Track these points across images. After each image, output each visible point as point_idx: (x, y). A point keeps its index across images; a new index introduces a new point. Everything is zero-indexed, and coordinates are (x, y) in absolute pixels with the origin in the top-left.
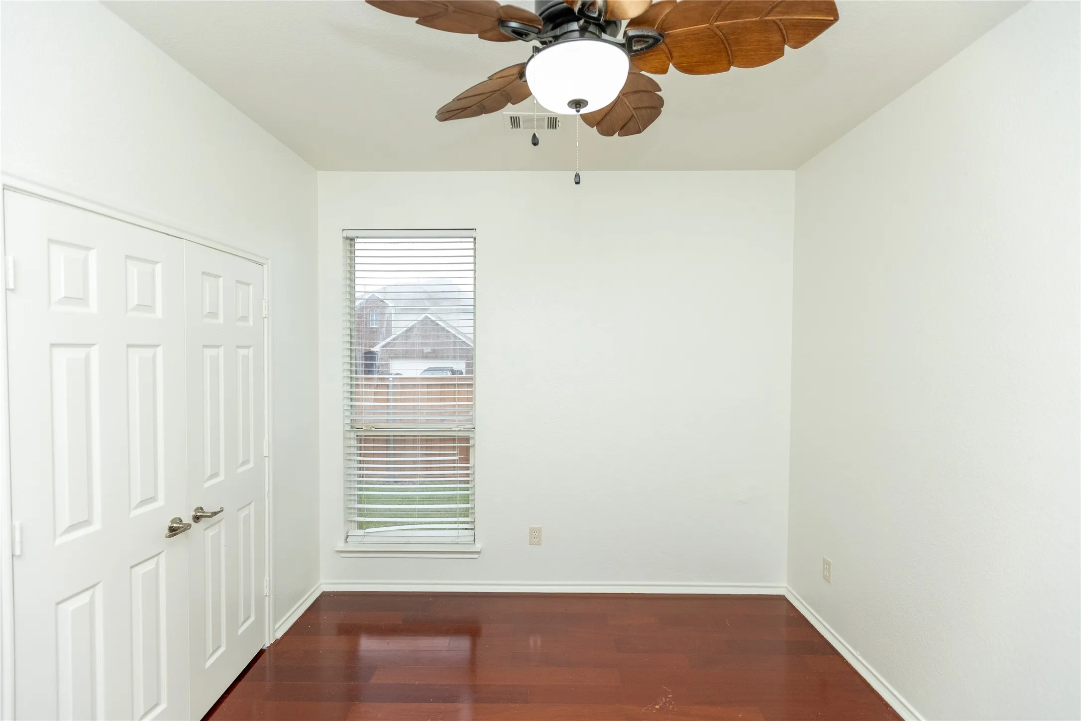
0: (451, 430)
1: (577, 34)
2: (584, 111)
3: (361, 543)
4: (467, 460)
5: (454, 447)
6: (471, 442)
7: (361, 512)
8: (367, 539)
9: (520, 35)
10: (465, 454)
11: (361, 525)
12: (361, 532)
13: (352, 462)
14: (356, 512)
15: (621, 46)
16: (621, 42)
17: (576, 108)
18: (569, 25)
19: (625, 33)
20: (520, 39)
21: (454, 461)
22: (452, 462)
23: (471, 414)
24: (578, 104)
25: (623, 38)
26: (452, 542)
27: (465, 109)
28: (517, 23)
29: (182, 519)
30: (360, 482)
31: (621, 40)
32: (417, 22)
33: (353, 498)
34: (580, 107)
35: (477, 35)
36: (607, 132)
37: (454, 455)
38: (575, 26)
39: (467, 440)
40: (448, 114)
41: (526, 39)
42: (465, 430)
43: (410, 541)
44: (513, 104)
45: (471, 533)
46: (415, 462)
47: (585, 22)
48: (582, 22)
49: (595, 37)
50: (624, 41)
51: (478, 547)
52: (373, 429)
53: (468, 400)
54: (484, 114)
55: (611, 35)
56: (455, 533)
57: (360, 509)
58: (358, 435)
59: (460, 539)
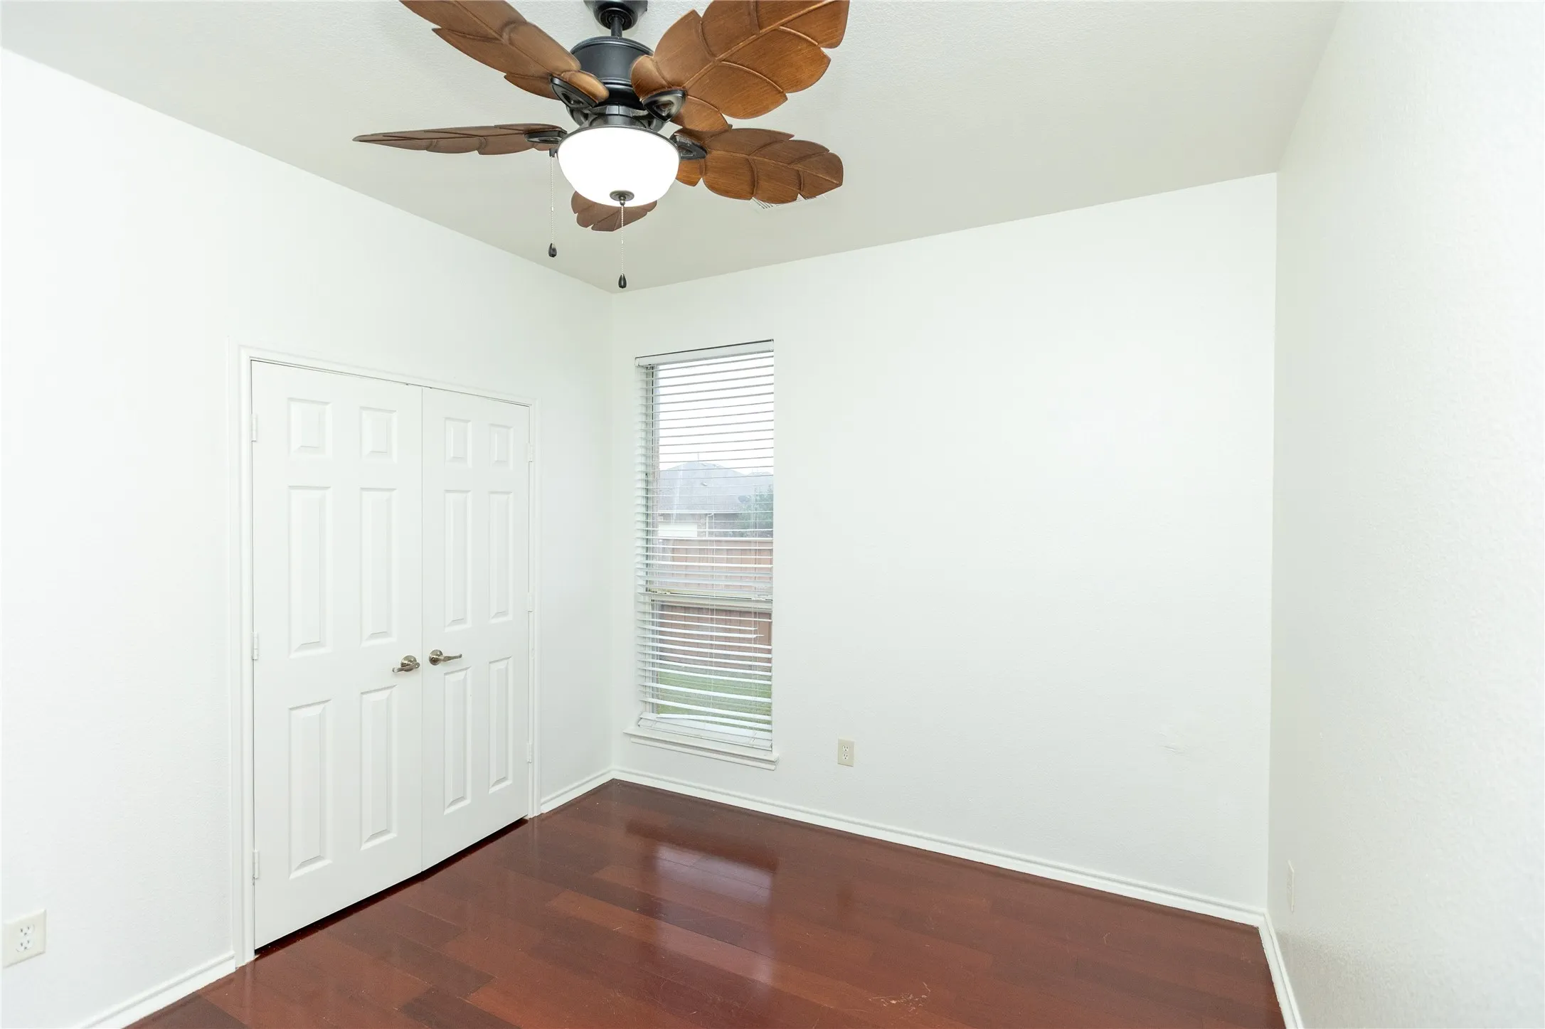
0: (749, 600)
3: (652, 729)
4: (768, 640)
5: (749, 622)
6: (773, 618)
7: (657, 693)
8: (658, 725)
10: (766, 634)
11: (658, 709)
12: (653, 716)
13: (647, 632)
14: (652, 691)
17: (620, 200)
21: (749, 640)
23: (769, 580)
24: (622, 196)
26: (747, 744)
29: (417, 658)
33: (647, 674)
34: (624, 200)
37: (750, 632)
39: (769, 614)
42: (764, 601)
43: (702, 735)
45: (767, 735)
46: (711, 638)
51: (775, 754)
52: (668, 593)
56: (750, 733)
58: (653, 599)
59: (756, 742)
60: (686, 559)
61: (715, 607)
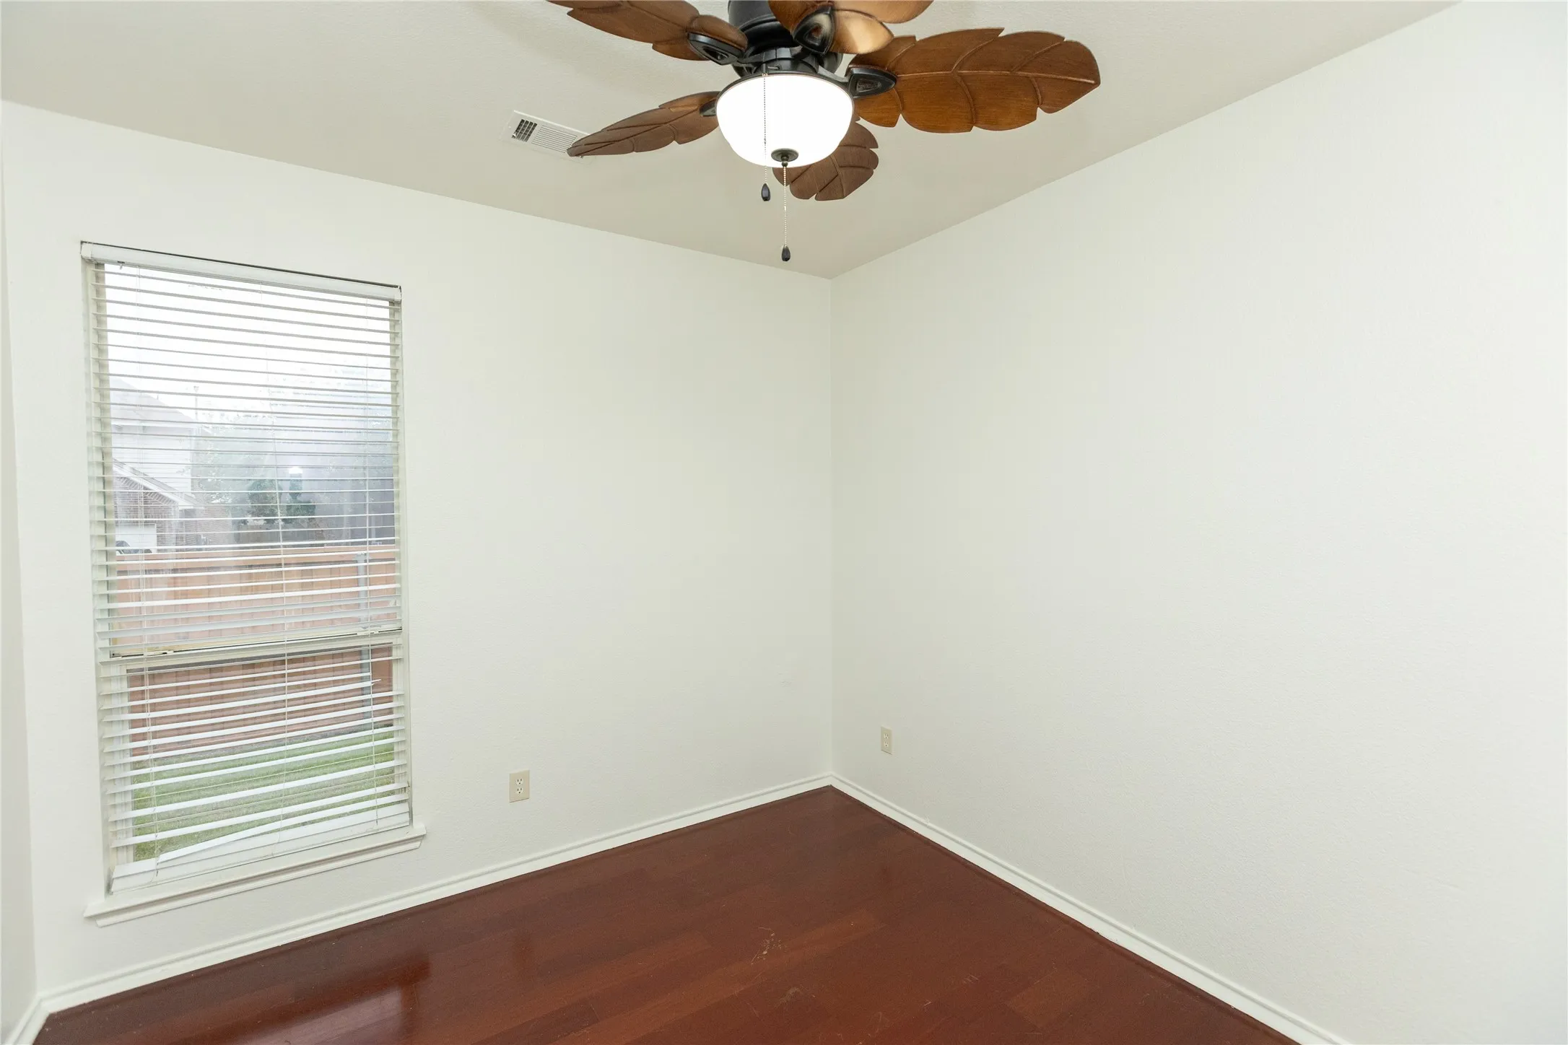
0: (354, 636)
1: (788, 63)
2: (791, 164)
3: (151, 885)
4: (388, 686)
5: (361, 666)
6: (396, 654)
7: (149, 825)
8: (163, 875)
9: (712, 54)
10: (383, 673)
11: (143, 851)
12: (148, 864)
13: (119, 727)
14: (130, 826)
15: (843, 85)
16: (844, 81)
17: (783, 160)
18: (779, 50)
19: (849, 70)
20: (711, 59)
21: (362, 691)
22: (360, 692)
23: (391, 604)
24: (785, 155)
25: (846, 75)
26: (366, 832)
27: (610, 142)
28: (707, 38)
30: (137, 765)
31: (843, 79)
32: (569, 14)
33: (118, 800)
34: (787, 160)
35: (652, 45)
36: (802, 193)
37: (361, 679)
38: (785, 53)
39: (387, 650)
40: (585, 148)
41: (720, 62)
42: (382, 633)
44: (680, 143)
45: (405, 807)
47: (803, 50)
48: (798, 49)
49: (809, 69)
50: (846, 80)
51: (418, 828)
53: (387, 580)
54: (634, 153)
55: (828, 69)
56: (371, 815)
57: (137, 820)
58: (129, 668)
59: (382, 824)
60: (209, 593)
61: (286, 658)
